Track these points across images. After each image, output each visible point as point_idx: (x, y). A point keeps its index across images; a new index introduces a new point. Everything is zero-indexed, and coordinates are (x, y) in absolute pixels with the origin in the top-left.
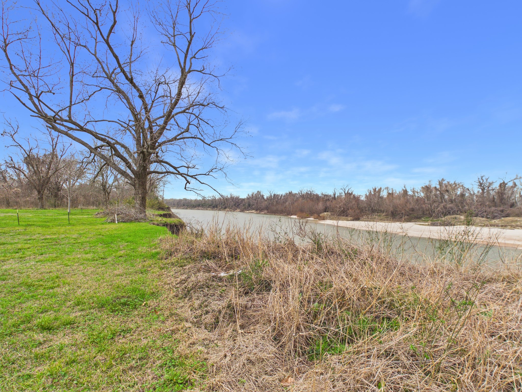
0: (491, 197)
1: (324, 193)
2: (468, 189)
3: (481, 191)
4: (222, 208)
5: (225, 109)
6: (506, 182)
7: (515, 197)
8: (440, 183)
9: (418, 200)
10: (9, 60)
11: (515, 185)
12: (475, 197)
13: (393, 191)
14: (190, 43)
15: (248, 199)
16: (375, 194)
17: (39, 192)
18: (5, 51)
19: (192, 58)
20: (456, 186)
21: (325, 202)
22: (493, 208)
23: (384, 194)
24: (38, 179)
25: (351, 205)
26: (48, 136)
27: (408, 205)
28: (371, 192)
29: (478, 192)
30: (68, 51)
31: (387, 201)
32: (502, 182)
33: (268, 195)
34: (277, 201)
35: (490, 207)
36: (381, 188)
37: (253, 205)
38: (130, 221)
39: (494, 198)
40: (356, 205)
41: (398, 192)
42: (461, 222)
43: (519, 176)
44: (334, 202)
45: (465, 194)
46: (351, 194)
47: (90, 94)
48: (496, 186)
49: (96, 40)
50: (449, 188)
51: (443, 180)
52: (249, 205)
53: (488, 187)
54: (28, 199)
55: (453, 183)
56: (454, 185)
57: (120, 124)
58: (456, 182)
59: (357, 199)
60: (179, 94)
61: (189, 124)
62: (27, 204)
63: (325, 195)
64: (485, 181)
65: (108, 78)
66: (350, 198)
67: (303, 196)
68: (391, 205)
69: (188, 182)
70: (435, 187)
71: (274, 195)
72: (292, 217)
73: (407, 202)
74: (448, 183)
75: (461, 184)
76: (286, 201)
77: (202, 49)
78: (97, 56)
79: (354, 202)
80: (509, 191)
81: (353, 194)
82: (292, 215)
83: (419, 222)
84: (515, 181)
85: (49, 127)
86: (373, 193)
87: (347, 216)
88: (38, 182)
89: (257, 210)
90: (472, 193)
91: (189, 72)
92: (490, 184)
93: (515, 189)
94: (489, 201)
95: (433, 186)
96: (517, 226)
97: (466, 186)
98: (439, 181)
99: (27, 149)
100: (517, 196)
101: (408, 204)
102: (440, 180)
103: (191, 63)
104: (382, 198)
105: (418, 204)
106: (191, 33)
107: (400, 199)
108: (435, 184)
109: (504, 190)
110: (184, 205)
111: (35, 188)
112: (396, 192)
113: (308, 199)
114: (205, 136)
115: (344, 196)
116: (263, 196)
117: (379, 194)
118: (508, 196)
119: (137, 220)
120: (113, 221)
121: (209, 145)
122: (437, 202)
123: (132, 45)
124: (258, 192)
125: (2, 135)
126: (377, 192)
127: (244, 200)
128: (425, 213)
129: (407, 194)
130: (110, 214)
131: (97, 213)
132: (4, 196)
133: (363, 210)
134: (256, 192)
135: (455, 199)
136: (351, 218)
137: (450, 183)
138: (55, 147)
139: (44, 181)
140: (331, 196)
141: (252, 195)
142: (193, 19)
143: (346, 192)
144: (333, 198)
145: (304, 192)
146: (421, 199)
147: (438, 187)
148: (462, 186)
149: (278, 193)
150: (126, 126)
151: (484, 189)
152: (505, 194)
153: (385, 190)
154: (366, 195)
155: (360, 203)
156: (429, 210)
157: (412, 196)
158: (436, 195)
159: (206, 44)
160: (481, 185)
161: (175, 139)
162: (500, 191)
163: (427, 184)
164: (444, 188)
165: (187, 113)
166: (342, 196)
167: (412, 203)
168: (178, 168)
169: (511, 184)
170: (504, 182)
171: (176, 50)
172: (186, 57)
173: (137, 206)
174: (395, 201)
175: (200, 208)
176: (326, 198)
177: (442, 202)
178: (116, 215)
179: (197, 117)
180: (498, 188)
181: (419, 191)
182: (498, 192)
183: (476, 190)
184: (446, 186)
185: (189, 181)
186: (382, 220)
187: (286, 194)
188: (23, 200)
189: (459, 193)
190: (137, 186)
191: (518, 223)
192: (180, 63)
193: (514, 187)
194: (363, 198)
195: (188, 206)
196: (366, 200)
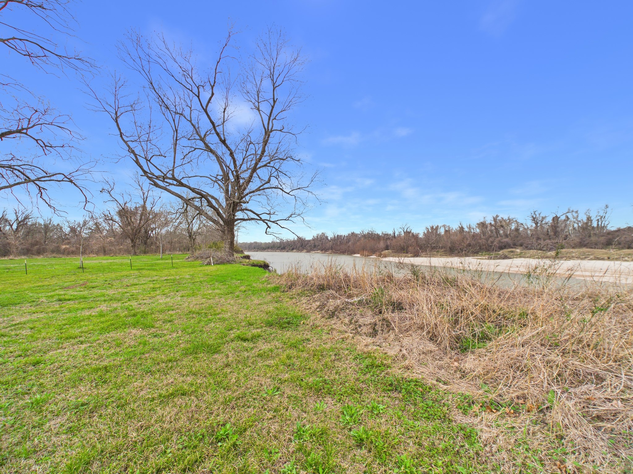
0: (545, 230)
1: (384, 233)
2: (522, 224)
3: (534, 225)
4: (289, 250)
5: (300, 161)
6: (558, 216)
7: (569, 230)
8: (494, 219)
9: (474, 236)
10: (119, 129)
11: (568, 218)
12: (529, 232)
13: (449, 228)
14: (273, 107)
15: (313, 240)
16: (432, 232)
17: (132, 241)
18: (117, 122)
19: (273, 119)
20: (510, 221)
21: (386, 241)
22: (548, 241)
23: (442, 231)
24: (132, 229)
25: (410, 242)
26: (140, 191)
27: (465, 241)
28: (428, 230)
29: (532, 226)
30: (174, 121)
31: (445, 238)
32: (555, 216)
33: (331, 236)
34: (340, 242)
35: (544, 240)
36: (438, 226)
37: (319, 245)
38: (222, 263)
39: (548, 231)
40: (415, 243)
41: (455, 229)
42: (517, 255)
43: (571, 210)
44: (394, 240)
45: (519, 229)
46: (409, 233)
47: (185, 154)
48: (549, 220)
49: (191, 108)
50: (504, 223)
51: (497, 216)
52: (315, 246)
53: (542, 221)
54: (121, 247)
55: (507, 218)
56: (508, 221)
57: (211, 179)
58: (510, 218)
59: (415, 237)
60: (263, 151)
61: (270, 176)
62: (120, 252)
63: (385, 235)
64: (538, 216)
65: (201, 140)
66: (409, 236)
67: (364, 236)
68: (449, 242)
69: (269, 227)
70: (491, 223)
71: (338, 236)
72: (355, 255)
73: (464, 238)
74: (503, 218)
75: (514, 220)
76: (349, 241)
77: (281, 111)
78: (192, 122)
79: (413, 240)
80: (562, 224)
81: (412, 232)
82: (355, 253)
83: (476, 256)
84: (567, 214)
85: (152, 184)
86: (430, 231)
87: (407, 253)
88: (131, 231)
89: (322, 250)
90: (526, 227)
91: (271, 131)
92: (543, 218)
93: (568, 222)
94: (544, 234)
95: (488, 222)
96: (573, 257)
97: (520, 221)
98: (494, 218)
99: (122, 203)
100: (570, 229)
101: (465, 239)
102: (495, 216)
103: (273, 124)
104: (439, 235)
105: (475, 240)
106: (274, 99)
107: (457, 235)
108: (489, 220)
109: (557, 223)
110: (255, 248)
111: (129, 237)
112: (452, 229)
113: (370, 238)
114: (283, 186)
115: (403, 235)
116: (327, 237)
117: (437, 232)
118: (562, 229)
119: (229, 262)
120: (209, 264)
121: (288, 194)
122: (492, 237)
123: (224, 112)
124: (323, 233)
125: (101, 192)
126: (435, 230)
127: (309, 241)
128: (482, 248)
129: (463, 231)
130: (199, 258)
131: (187, 257)
132: (101, 245)
133: (422, 247)
134: (321, 234)
135: (510, 233)
136: (411, 255)
137: (504, 219)
138: (146, 200)
139: (136, 231)
140: (390, 235)
141: (317, 237)
142: (276, 87)
143: (405, 231)
144: (392, 237)
145: (366, 232)
146: (477, 235)
147: (493, 223)
148: (516, 221)
149: (341, 234)
150: (214, 179)
151: (538, 223)
152: (558, 227)
153: (442, 228)
154: (424, 233)
155: (419, 241)
156: (485, 245)
157: (469, 232)
158: (491, 231)
159: (285, 107)
160: (534, 219)
161: (258, 190)
162: (553, 224)
163: (482, 220)
164: (499, 224)
165: (269, 166)
166: (401, 234)
167: (469, 239)
168: (260, 215)
169: (563, 218)
170: (556, 216)
171: (260, 114)
172: (269, 119)
173: (227, 250)
174: (452, 237)
175: (269, 250)
176: (386, 237)
177: (497, 237)
178: (211, 258)
179: (277, 170)
180: (551, 222)
181: (474, 227)
182: (552, 226)
183: (530, 224)
184: (501, 222)
185: (270, 225)
186: (441, 256)
187: (349, 235)
188: (117, 247)
189: (513, 228)
190: (226, 232)
191: (574, 255)
192: (264, 125)
193: (567, 220)
194: (421, 236)
195: (258, 249)
196: (424, 238)
